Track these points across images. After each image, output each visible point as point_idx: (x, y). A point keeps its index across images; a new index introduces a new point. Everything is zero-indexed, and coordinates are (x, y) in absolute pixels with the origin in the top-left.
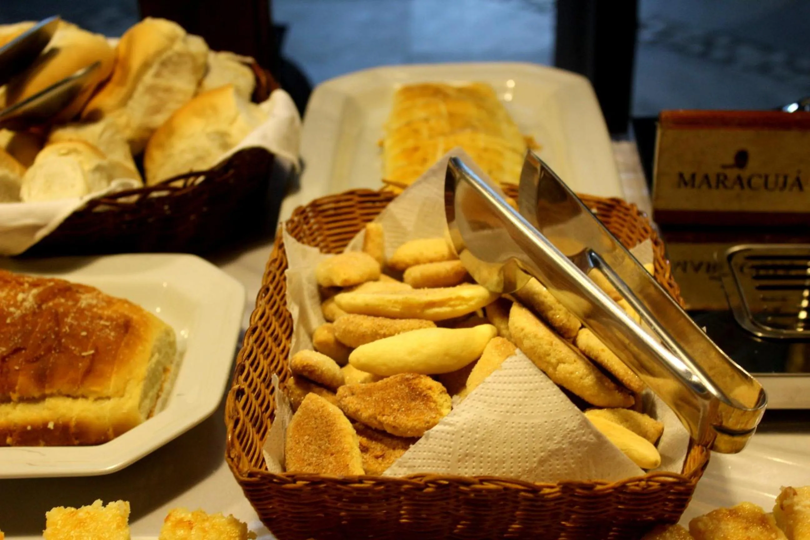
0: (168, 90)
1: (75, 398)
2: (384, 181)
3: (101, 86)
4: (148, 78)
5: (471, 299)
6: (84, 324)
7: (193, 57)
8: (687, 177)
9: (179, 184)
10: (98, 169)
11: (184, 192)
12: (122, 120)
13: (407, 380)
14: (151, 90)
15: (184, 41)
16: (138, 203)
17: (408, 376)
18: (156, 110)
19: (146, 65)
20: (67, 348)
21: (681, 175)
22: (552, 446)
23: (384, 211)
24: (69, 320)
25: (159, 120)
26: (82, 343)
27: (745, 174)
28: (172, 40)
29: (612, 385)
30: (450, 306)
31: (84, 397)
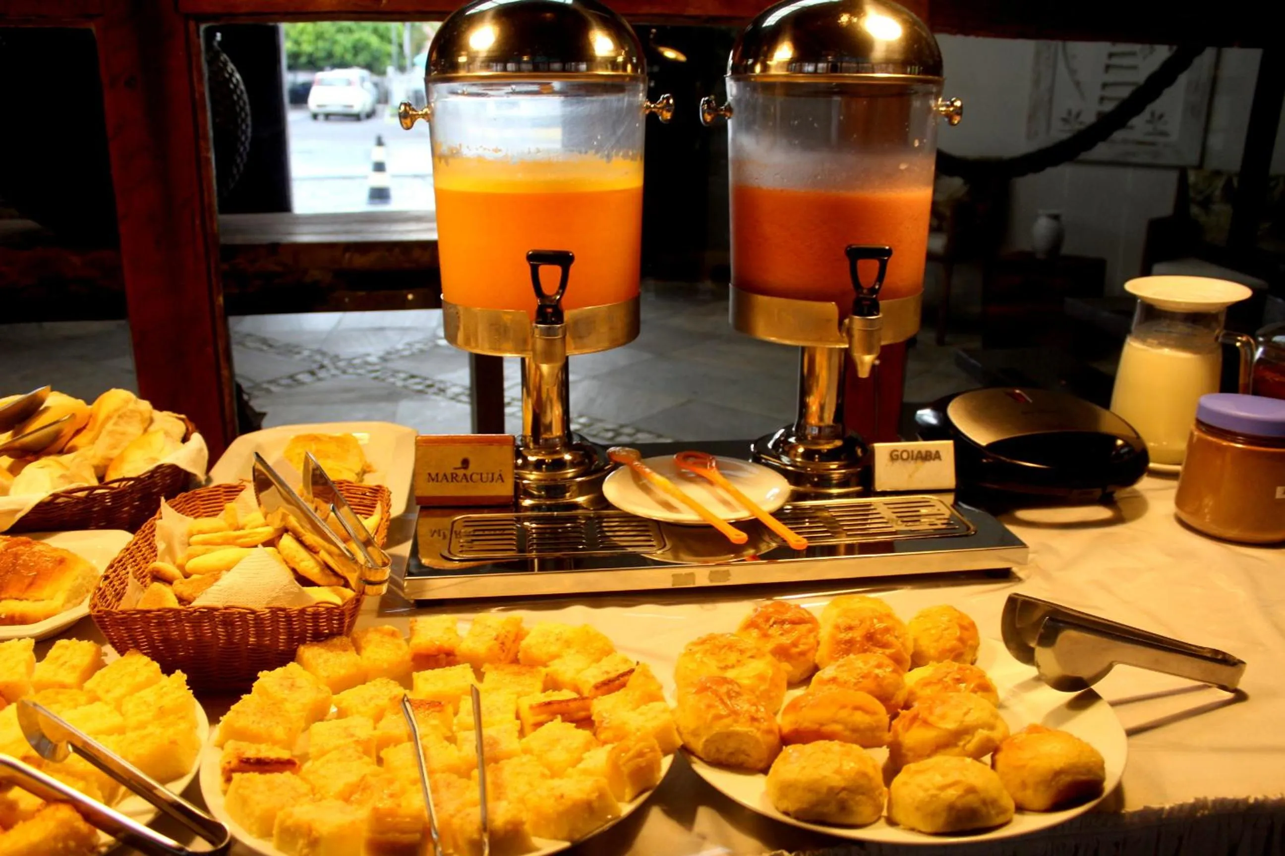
0: (123, 434)
1: (21, 600)
2: (240, 480)
3: (78, 432)
4: (109, 426)
5: (262, 533)
6: (33, 559)
7: (141, 413)
8: (433, 476)
9: (116, 485)
10: (62, 476)
11: (119, 490)
12: (91, 453)
13: (214, 575)
14: (111, 433)
15: (136, 403)
16: (87, 497)
17: (215, 573)
18: (114, 447)
19: (108, 418)
20: (19, 571)
21: (430, 474)
22: (274, 595)
23: (238, 496)
24: (23, 557)
25: (115, 453)
26: (30, 569)
27: (468, 472)
28: (127, 402)
29: (331, 573)
30: (251, 537)
31: (27, 599)
